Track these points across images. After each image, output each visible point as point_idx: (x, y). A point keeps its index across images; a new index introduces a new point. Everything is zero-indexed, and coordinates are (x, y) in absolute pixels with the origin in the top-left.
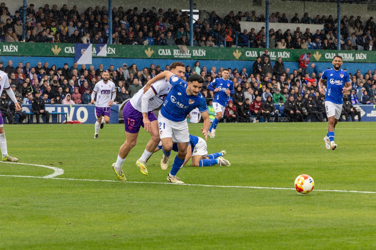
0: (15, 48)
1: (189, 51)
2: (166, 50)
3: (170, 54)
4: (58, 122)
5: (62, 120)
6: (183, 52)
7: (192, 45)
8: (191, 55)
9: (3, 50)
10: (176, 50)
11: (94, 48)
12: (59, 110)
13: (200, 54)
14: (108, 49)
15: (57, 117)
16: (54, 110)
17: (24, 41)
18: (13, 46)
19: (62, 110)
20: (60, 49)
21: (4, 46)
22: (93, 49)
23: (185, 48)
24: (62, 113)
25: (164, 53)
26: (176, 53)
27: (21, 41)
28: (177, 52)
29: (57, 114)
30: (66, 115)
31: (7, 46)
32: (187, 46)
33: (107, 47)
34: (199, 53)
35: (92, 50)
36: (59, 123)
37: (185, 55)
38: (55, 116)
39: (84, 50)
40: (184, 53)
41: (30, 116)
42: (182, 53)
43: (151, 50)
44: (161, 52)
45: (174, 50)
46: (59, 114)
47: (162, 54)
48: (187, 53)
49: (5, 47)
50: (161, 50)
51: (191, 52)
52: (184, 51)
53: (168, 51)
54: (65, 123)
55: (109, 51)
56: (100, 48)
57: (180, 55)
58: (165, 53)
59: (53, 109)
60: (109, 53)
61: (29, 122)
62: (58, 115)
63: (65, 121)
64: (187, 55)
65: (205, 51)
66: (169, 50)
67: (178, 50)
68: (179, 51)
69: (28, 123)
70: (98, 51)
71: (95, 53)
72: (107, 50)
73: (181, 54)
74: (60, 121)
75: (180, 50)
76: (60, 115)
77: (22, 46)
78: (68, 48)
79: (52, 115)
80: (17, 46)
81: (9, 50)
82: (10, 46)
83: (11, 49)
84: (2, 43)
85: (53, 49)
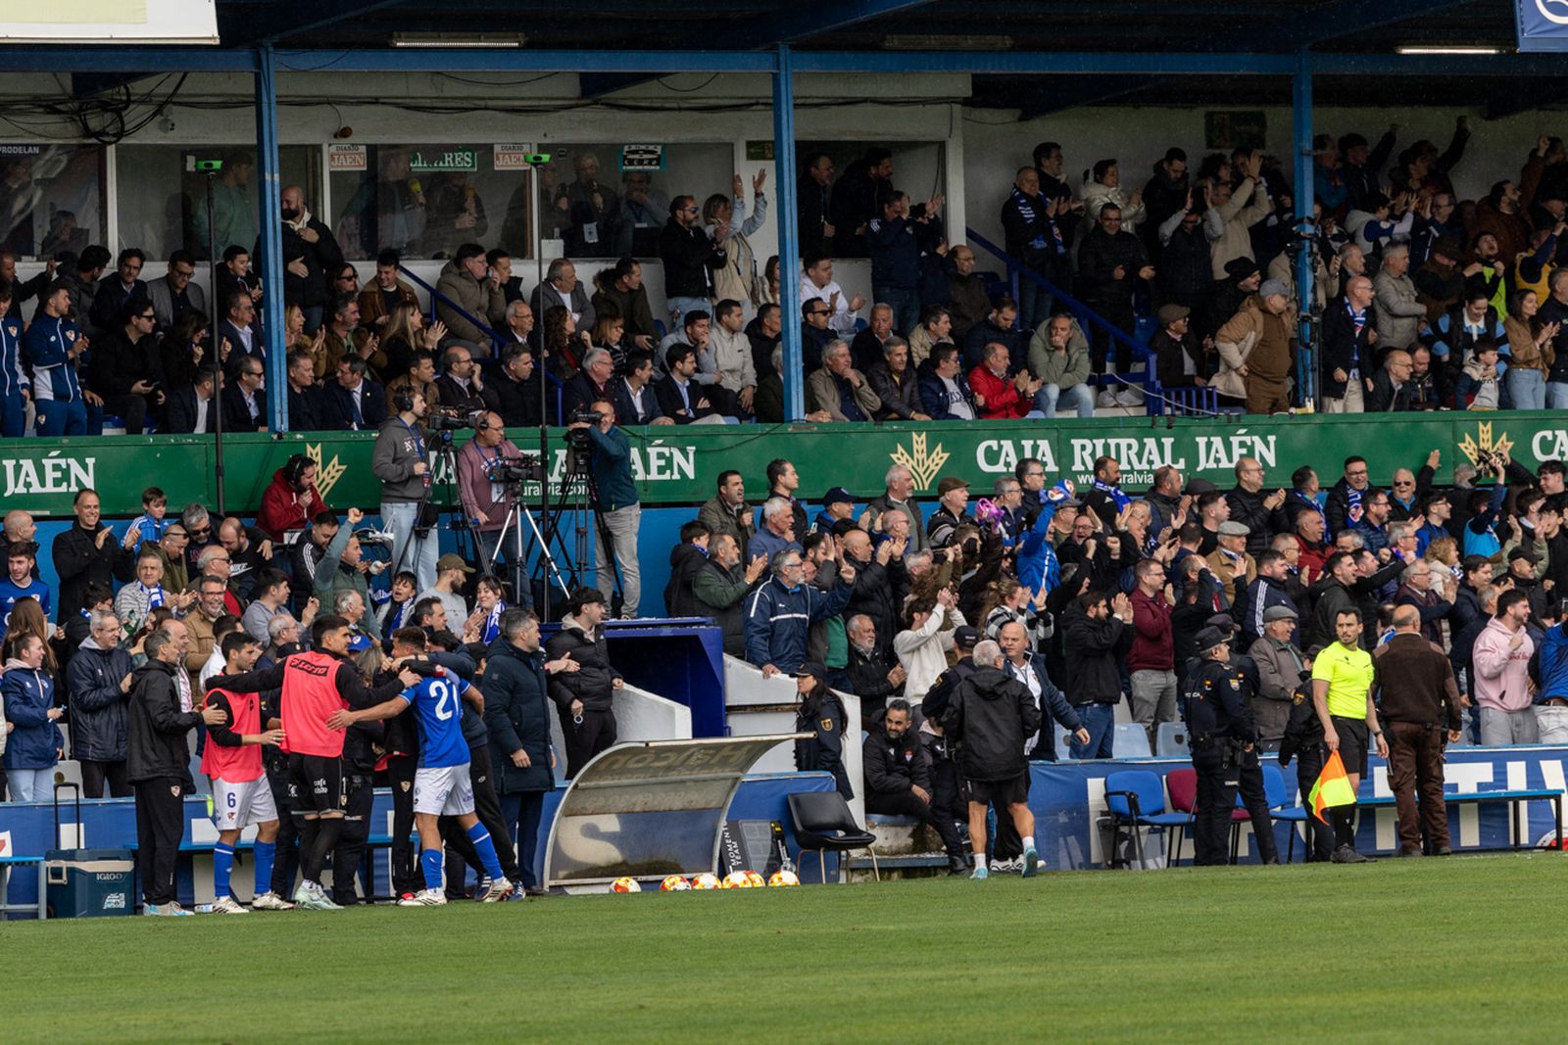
0: (1259, 446)
4: (1512, 842)
5: (1535, 834)
9: (1197, 464)
12: (1517, 777)
15: (1507, 815)
16: (1489, 778)
17: (1310, 407)
18: (1248, 440)
19: (1535, 776)
20: (1505, 446)
24: (1536, 791)
27: (1293, 410)
29: (1510, 798)
30: (1553, 802)
36: (1518, 848)
38: (1493, 808)
46: (1517, 798)
49: (1209, 445)
54: (1549, 848)
59: (1484, 772)
62: (1511, 804)
63: (1550, 837)
74: (1524, 840)
76: (1523, 805)
77: (1302, 436)
78: (1549, 434)
79: (1476, 804)
80: (1272, 439)
81: (1230, 460)
82: (1232, 439)
83: (1237, 452)
84: (1186, 421)
85: (1466, 444)
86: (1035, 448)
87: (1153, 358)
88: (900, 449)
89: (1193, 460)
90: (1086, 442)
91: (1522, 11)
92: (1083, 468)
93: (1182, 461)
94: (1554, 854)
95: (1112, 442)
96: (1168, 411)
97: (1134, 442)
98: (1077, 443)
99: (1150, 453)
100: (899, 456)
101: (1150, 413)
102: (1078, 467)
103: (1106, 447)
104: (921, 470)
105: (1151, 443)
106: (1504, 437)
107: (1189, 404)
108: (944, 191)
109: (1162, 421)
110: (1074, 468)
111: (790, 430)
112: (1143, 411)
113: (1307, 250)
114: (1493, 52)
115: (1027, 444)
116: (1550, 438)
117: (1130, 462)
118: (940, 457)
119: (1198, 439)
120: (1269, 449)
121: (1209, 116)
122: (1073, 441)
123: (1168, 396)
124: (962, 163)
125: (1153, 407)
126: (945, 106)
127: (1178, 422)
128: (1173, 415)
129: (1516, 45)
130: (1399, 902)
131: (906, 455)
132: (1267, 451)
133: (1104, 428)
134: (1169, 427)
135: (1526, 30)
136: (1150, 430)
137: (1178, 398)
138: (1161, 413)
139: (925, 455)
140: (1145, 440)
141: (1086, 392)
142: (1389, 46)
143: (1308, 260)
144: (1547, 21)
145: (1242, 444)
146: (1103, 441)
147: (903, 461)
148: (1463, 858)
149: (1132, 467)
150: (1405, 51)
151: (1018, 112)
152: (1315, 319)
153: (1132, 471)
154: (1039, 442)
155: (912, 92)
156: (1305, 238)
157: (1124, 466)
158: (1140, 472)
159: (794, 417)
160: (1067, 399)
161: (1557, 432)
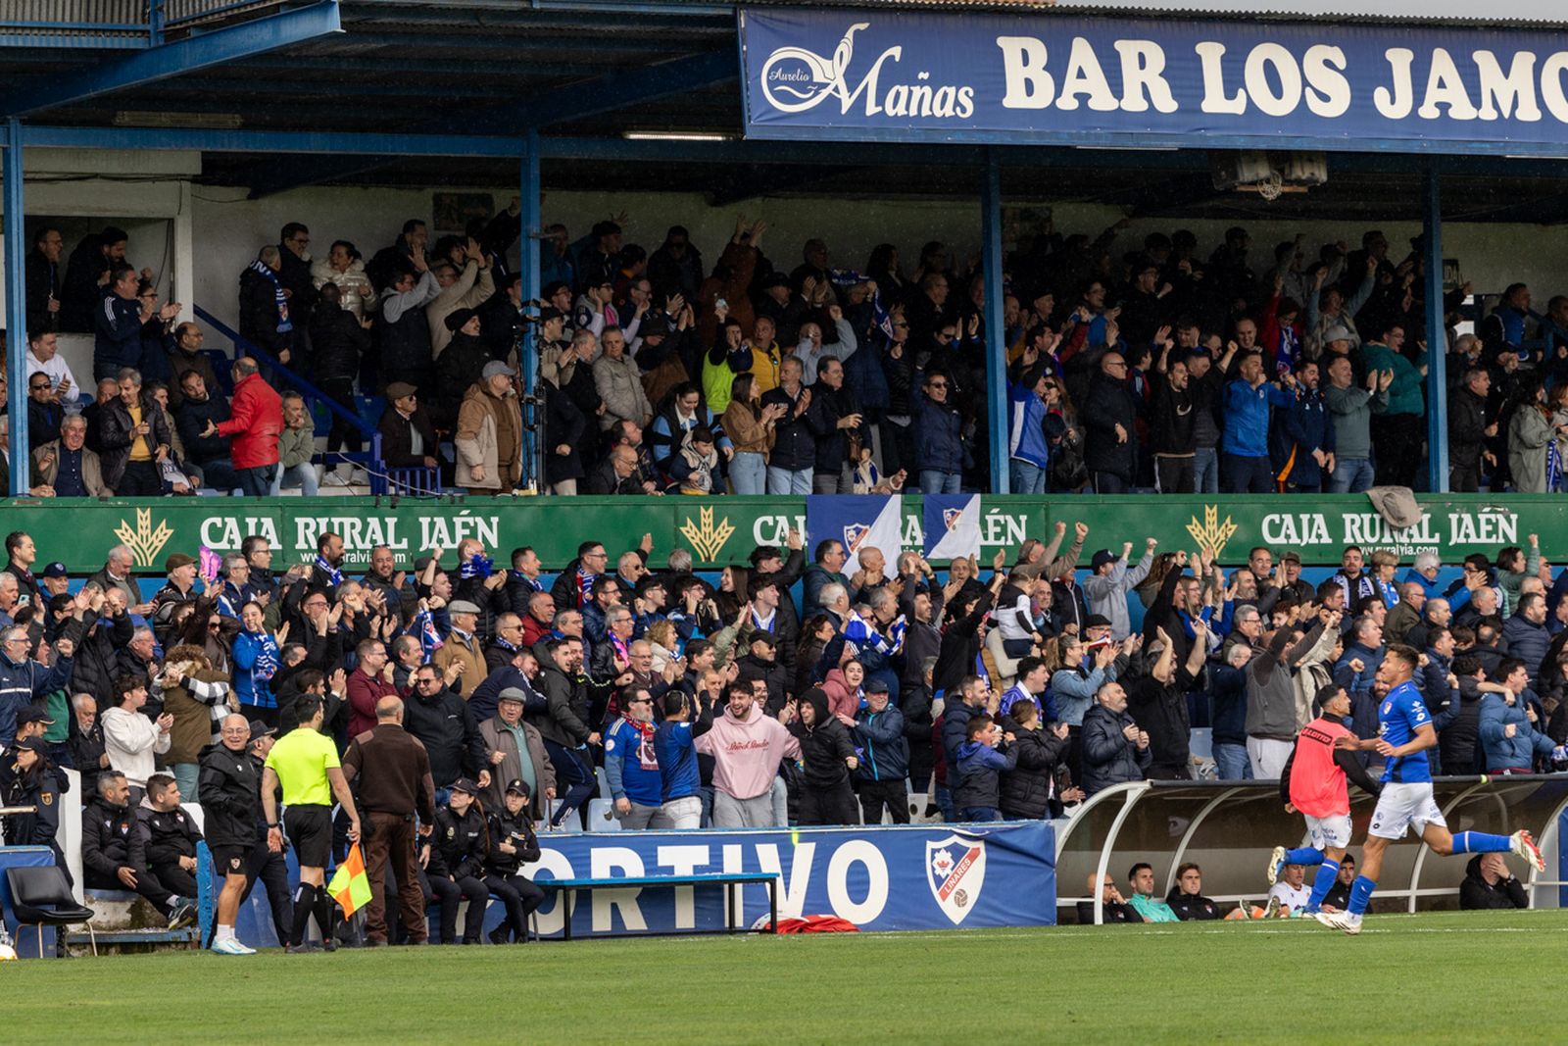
0: (482, 526)
1: (1426, 517)
2: (1305, 517)
3: (1326, 540)
4: (727, 925)
5: (751, 916)
6: (1396, 523)
7: (1444, 487)
8: (1437, 539)
9: (420, 543)
10: (1356, 516)
11: (913, 520)
12: (733, 861)
13: (1489, 535)
14: (990, 519)
15: (722, 898)
16: (706, 861)
17: (533, 489)
18: (470, 521)
19: (750, 859)
20: (726, 531)
21: (425, 521)
22: (905, 523)
23: (1404, 499)
24: (751, 875)
25: (1292, 532)
26: (1357, 528)
27: (516, 492)
28: (1361, 529)
29: (725, 881)
30: (768, 885)
31: (440, 522)
32: (1415, 491)
33: (984, 511)
34: (1484, 528)
35: (904, 531)
36: (732, 930)
37: (1405, 539)
38: (709, 891)
39: (858, 531)
40: (1401, 530)
41: (573, 894)
42: (1392, 528)
43: (1221, 521)
44: (1275, 530)
45: (1347, 517)
46: (732, 882)
47: (1281, 540)
48: (1415, 531)
49: (432, 525)
50: (1276, 518)
51: (1439, 526)
52: (1401, 519)
53: (1311, 522)
54: (763, 931)
55: (992, 530)
56: (947, 514)
57: (1379, 544)
58: (1300, 536)
59: (700, 855)
60: (991, 542)
61: (573, 933)
62: (726, 886)
63: (764, 920)
64: (1416, 539)
65: (1514, 517)
66: (1319, 518)
67: (1367, 517)
68: (1372, 521)
69: (565, 936)
70: (935, 531)
71: (920, 542)
72: (984, 524)
73: (1387, 539)
74: (739, 923)
75: (1377, 517)
76: (739, 887)
77: (525, 518)
78: (770, 520)
79: (692, 887)
80: (495, 520)
81: (453, 541)
82: (455, 519)
83: (460, 532)
84: (410, 501)
85: (688, 528)
86: (259, 526)
87: (378, 438)
88: (124, 524)
89: (415, 541)
90: (310, 520)
91: (749, 99)
92: (306, 547)
93: (405, 540)
94: (768, 937)
95: (336, 521)
96: (392, 490)
97: (357, 521)
98: (300, 521)
99: (373, 532)
100: (124, 532)
101: (374, 492)
102: (301, 545)
103: (330, 525)
104: (145, 546)
105: (374, 522)
106: (725, 522)
107: (413, 484)
108: (172, 268)
109: (385, 501)
110: (297, 547)
111: (15, 504)
112: (367, 491)
113: (533, 333)
114: (720, 138)
115: (251, 522)
116: (771, 523)
117: (353, 541)
118: (164, 533)
119: (421, 519)
120: (491, 530)
121: (437, 199)
122: (297, 520)
123: (392, 476)
124: (190, 241)
125: (378, 488)
126: (176, 184)
127: (401, 502)
128: (397, 495)
129: (743, 133)
130: (614, 983)
131: (130, 531)
132: (490, 533)
133: (328, 507)
134: (393, 507)
135: (753, 117)
136: (374, 510)
137: (402, 477)
138: (385, 493)
139: (149, 531)
140: (369, 519)
141: (312, 472)
142: (616, 132)
143: (534, 343)
144: (773, 109)
145: (465, 525)
146: (327, 519)
147: (127, 537)
148: (678, 940)
149: (355, 546)
150: (633, 136)
151: (248, 191)
152: (540, 401)
153: (355, 550)
154: (263, 520)
155: (141, 169)
156: (530, 321)
157: (348, 545)
158: (363, 551)
159: (19, 491)
160: (293, 477)
161: (778, 518)
